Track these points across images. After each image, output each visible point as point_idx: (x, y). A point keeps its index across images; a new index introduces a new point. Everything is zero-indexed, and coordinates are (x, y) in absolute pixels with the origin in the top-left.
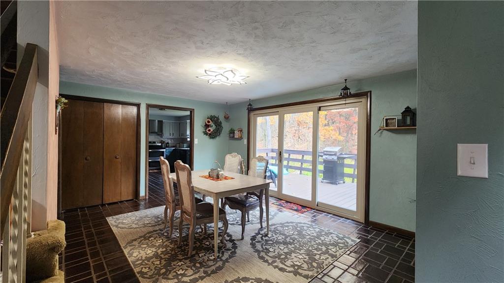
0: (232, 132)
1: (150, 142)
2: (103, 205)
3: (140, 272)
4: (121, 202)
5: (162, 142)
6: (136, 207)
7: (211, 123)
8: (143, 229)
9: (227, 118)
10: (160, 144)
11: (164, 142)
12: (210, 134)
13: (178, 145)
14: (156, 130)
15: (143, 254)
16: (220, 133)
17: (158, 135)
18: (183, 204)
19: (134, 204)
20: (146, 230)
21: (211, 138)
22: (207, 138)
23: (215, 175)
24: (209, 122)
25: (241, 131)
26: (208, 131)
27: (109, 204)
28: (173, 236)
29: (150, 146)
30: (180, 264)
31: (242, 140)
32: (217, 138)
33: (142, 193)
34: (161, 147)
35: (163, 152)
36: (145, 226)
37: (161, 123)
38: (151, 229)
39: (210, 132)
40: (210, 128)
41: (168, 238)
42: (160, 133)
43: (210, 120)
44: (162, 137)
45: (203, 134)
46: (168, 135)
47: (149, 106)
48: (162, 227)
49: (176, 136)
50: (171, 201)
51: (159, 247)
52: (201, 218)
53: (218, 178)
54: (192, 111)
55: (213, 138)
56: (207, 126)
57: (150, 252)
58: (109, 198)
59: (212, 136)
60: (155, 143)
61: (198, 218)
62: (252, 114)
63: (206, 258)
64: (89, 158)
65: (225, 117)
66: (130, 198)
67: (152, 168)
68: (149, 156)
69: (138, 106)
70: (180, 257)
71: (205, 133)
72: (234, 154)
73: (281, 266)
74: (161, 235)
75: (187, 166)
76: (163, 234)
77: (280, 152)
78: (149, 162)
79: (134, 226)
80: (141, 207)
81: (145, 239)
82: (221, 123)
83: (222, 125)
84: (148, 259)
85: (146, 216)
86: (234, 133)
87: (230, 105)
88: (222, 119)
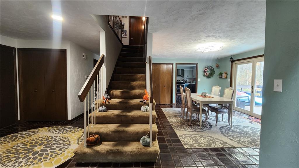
0: (221, 74)
1: (178, 80)
2: (160, 104)
3: (172, 125)
4: (166, 104)
5: (183, 80)
6: (171, 107)
7: (208, 70)
8: (174, 114)
9: (217, 67)
10: (182, 81)
11: (184, 80)
12: (207, 76)
13: (191, 82)
14: (181, 75)
15: (173, 120)
16: (213, 75)
17: (182, 76)
18: (188, 105)
19: (171, 105)
20: (175, 114)
21: (207, 78)
22: (205, 78)
23: (204, 95)
24: (206, 69)
25: (226, 74)
26: (205, 75)
27: (162, 104)
28: (184, 118)
29: (177, 82)
30: (186, 126)
31: (227, 79)
32: (211, 78)
33: (174, 102)
34: (183, 83)
35: (184, 85)
36: (174, 113)
37: (183, 70)
38: (177, 114)
39: (207, 75)
40: (206, 73)
41: (182, 118)
42: (182, 75)
43: (207, 68)
44: (183, 78)
45: (203, 76)
46: (187, 77)
47: (177, 64)
48: (181, 115)
49: (191, 77)
50: (184, 104)
51: (179, 120)
52: (195, 111)
53: (205, 96)
54: (197, 64)
55: (209, 78)
56: (205, 72)
57: (176, 120)
58: (162, 102)
59: (209, 77)
60: (180, 80)
61: (193, 111)
62: (234, 63)
63: (196, 127)
64: (156, 86)
65: (216, 66)
66: (169, 103)
67: (178, 93)
68: (177, 87)
69: (172, 64)
70: (186, 124)
71: (204, 76)
72: (217, 86)
73: (232, 139)
74: (180, 117)
75: (189, 89)
76: (181, 117)
77: (253, 87)
78: (177, 90)
79: (170, 112)
80: (173, 107)
81: (174, 117)
82: (214, 69)
83: (215, 71)
84: (175, 122)
85: (175, 110)
86: (222, 75)
87: (220, 59)
88: (214, 67)
